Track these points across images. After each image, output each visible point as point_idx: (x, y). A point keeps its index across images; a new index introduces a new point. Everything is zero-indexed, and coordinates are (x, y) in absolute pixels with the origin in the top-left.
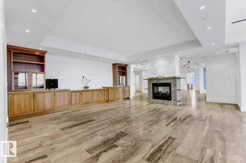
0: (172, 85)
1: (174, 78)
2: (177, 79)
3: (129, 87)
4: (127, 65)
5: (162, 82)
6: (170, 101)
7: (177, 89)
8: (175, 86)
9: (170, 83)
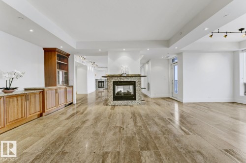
0: (137, 84)
1: (139, 76)
2: (142, 78)
3: (72, 87)
4: (68, 55)
5: (126, 80)
6: (134, 101)
7: (142, 87)
8: (140, 84)
9: (135, 82)
